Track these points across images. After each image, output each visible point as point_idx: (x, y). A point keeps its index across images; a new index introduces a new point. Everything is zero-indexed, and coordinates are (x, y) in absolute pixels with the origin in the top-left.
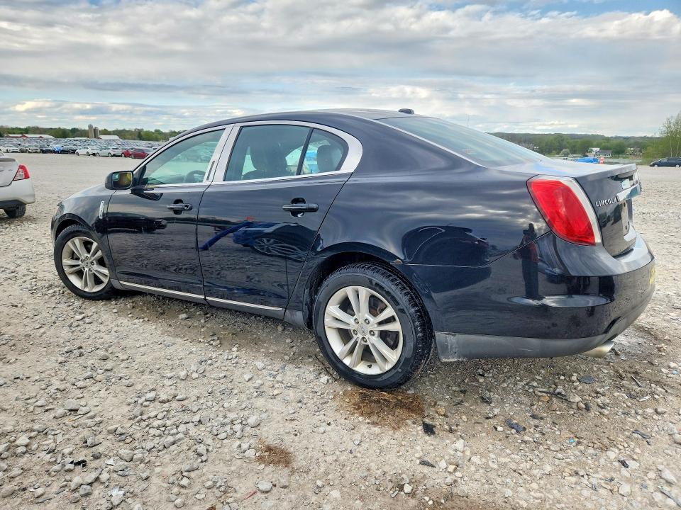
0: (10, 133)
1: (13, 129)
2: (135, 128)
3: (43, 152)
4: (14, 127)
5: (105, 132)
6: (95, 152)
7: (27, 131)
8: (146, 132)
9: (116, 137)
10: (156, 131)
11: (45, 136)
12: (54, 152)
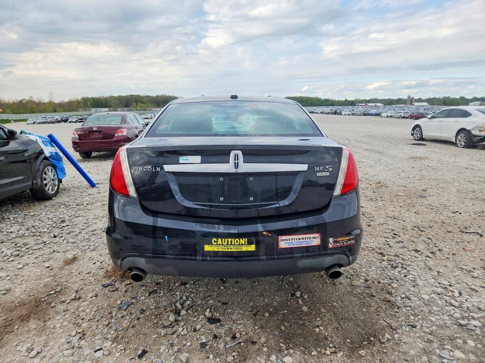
0: (360, 103)
1: (362, 100)
2: (443, 96)
3: (364, 115)
4: (363, 99)
5: (420, 100)
6: (392, 115)
7: (369, 101)
8: (453, 99)
9: (426, 104)
10: (461, 98)
11: (378, 104)
12: (371, 115)
